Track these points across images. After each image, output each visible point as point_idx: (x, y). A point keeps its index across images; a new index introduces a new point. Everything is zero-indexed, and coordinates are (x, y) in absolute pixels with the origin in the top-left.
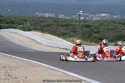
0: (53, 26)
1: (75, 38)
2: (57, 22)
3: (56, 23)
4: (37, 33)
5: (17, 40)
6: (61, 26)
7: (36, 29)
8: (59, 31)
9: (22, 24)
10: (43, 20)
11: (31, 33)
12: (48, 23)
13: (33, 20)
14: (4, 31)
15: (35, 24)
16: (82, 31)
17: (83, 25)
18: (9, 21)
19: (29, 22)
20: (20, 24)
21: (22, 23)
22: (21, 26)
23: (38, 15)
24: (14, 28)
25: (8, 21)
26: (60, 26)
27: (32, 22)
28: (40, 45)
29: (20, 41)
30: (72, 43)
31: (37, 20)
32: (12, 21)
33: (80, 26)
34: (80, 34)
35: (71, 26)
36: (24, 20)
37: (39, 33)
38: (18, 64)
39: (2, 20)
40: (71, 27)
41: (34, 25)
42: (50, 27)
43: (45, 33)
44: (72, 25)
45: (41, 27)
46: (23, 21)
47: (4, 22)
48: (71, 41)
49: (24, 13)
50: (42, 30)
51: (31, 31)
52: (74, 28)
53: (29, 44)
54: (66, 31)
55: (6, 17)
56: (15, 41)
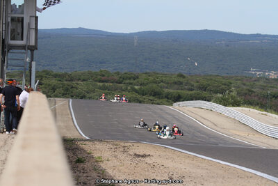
4: (252, 110)
5: (210, 124)
7: (249, 103)
9: (221, 91)
10: (265, 84)
11: (238, 110)
12: (274, 91)
13: (244, 84)
14: (185, 105)
15: (247, 92)
18: (196, 84)
19: (234, 87)
20: (217, 92)
21: (222, 89)
22: (221, 95)
23: (256, 74)
24: (205, 99)
25: (193, 86)
28: (257, 136)
29: (215, 125)
31: (252, 83)
32: (201, 86)
36: (225, 85)
37: (255, 112)
38: (209, 172)
39: (181, 83)
41: (246, 94)
43: (268, 112)
45: (259, 99)
46: (223, 87)
47: (186, 87)
49: (226, 69)
50: (261, 105)
51: (238, 106)
53: (235, 132)
55: (189, 77)
56: (207, 126)
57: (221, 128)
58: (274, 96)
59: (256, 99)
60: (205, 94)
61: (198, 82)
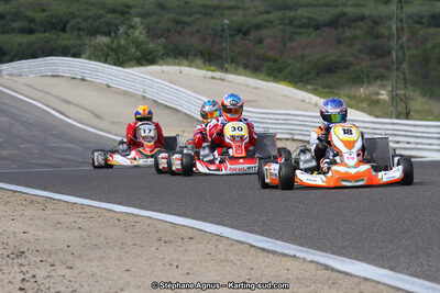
0: (264, 32)
1: (383, 87)
2: (286, 7)
3: (280, 14)
4: (186, 70)
5: (84, 115)
6: (309, 26)
7: (179, 53)
8: (299, 52)
9: (106, 29)
11: (152, 74)
12: (238, 18)
13: (161, 6)
14: (15, 72)
15: (171, 25)
16: (416, 48)
17: (422, 17)
18: (40, 16)
19: (138, 15)
20: (93, 33)
21: (108, 24)
22: (103, 40)
24: (65, 52)
25: (32, 21)
26: (301, 27)
27: (154, 18)
29: (98, 116)
30: (370, 114)
32: (54, 20)
33: (401, 21)
34: (405, 65)
35: (361, 24)
36: (113, 11)
37: (194, 73)
38: (85, 234)
39: (1, 17)
40: (358, 32)
41: (169, 30)
42: (253, 35)
43: (227, 71)
44: (362, 18)
45: (204, 40)
46: (110, 17)
47: (15, 25)
48: (362, 100)
50: (210, 54)
51: (152, 62)
52: (377, 37)
54: (333, 55)
56: (76, 121)
57: (113, 123)
58: (239, 31)
59: (195, 40)
60: (65, 39)
61: (44, 10)
